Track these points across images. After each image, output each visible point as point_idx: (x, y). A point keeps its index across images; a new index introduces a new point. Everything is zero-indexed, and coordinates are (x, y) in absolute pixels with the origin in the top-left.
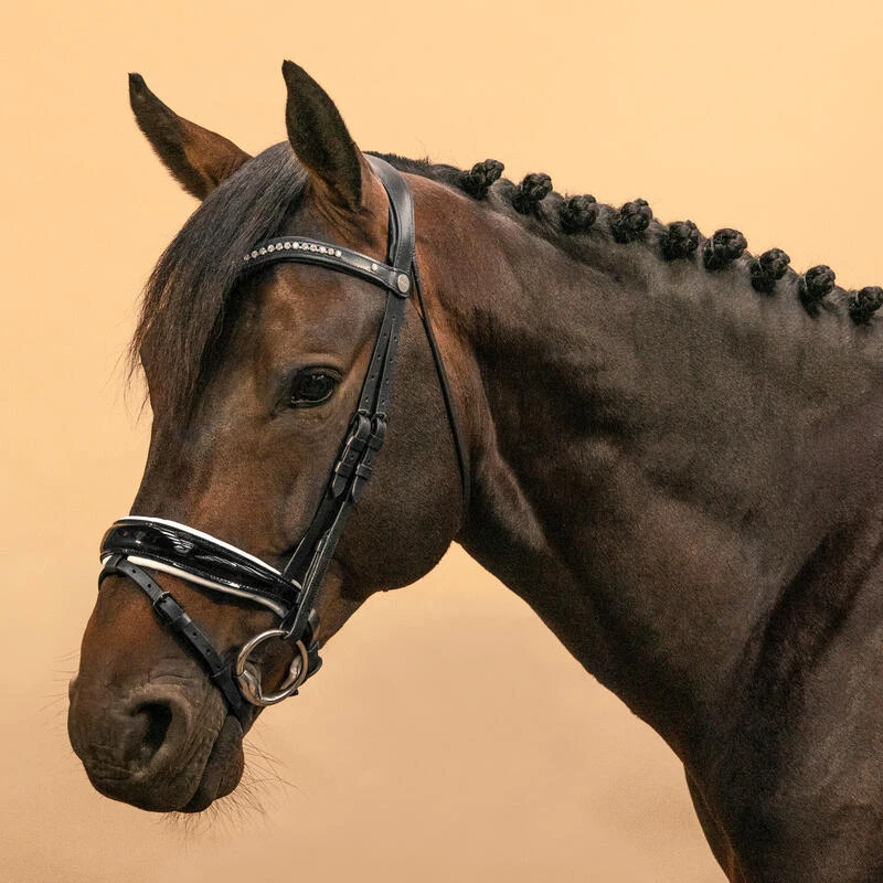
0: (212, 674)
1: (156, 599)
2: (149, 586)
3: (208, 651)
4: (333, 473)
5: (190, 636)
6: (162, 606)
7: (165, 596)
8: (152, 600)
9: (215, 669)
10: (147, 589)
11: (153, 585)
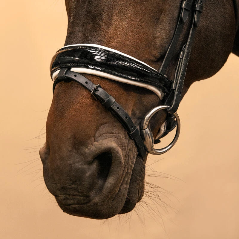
0: (129, 131)
1: (92, 90)
2: (86, 83)
3: (126, 117)
4: (181, 8)
5: (116, 109)
6: (97, 93)
7: (97, 87)
8: (90, 91)
9: (131, 129)
10: (85, 85)
11: (89, 82)
